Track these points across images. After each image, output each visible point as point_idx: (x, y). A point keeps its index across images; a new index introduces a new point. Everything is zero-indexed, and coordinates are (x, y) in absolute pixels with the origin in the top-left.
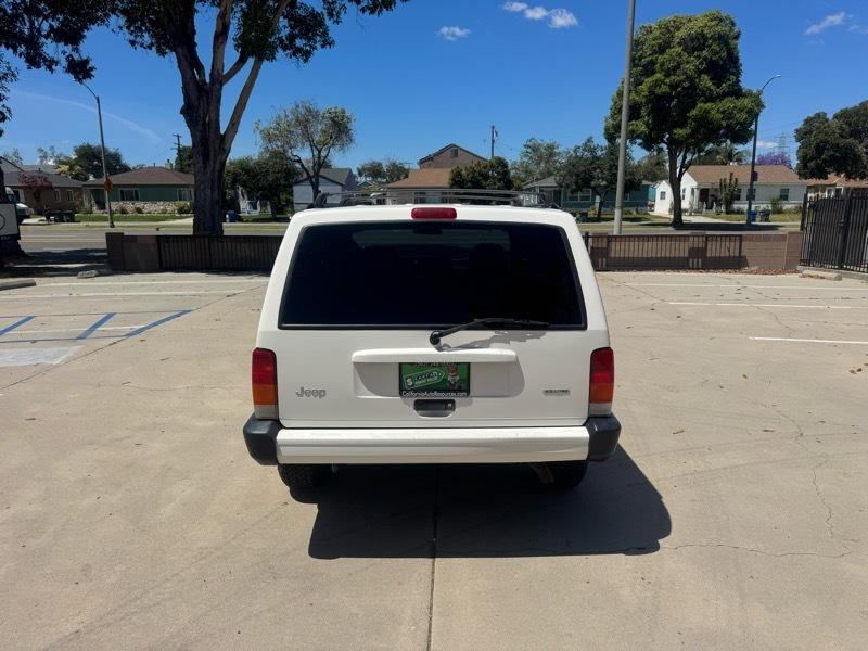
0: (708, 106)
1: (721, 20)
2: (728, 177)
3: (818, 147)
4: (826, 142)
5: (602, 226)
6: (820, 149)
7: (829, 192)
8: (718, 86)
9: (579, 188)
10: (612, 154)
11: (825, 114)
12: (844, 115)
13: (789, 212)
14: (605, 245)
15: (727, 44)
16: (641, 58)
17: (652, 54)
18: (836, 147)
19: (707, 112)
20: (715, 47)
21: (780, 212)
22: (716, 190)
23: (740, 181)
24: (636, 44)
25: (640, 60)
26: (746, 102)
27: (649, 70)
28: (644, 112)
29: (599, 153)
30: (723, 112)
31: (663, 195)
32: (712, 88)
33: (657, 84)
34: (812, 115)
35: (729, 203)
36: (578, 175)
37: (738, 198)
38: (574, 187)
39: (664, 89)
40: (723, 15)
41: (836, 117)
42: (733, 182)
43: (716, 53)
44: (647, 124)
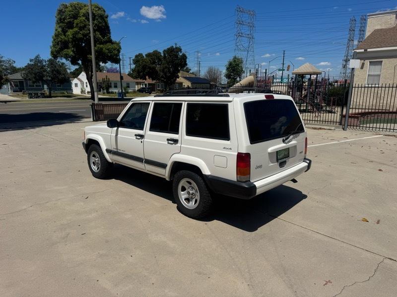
0: (102, 46)
1: (99, 9)
2: (105, 77)
3: (143, 67)
4: (146, 66)
5: (51, 100)
6: (144, 67)
7: (143, 85)
8: (104, 37)
9: (37, 81)
10: (52, 64)
11: (142, 54)
12: (148, 55)
13: (131, 93)
14: (102, 109)
15: (104, 20)
16: (64, 19)
17: (70, 18)
18: (150, 68)
19: (102, 49)
20: (99, 20)
21: (128, 93)
22: (101, 83)
23: (110, 80)
24: (60, 12)
25: (64, 20)
26: (115, 46)
27: (70, 26)
28: (70, 45)
29: (44, 63)
30: (108, 49)
31: (76, 85)
32: (102, 38)
33: (76, 33)
34: (138, 54)
35: (107, 89)
36: (35, 74)
37: (111, 87)
38: (34, 80)
39: (80, 36)
40: (100, 6)
41: (146, 55)
42: (108, 80)
43: (100, 23)
44: (73, 51)
